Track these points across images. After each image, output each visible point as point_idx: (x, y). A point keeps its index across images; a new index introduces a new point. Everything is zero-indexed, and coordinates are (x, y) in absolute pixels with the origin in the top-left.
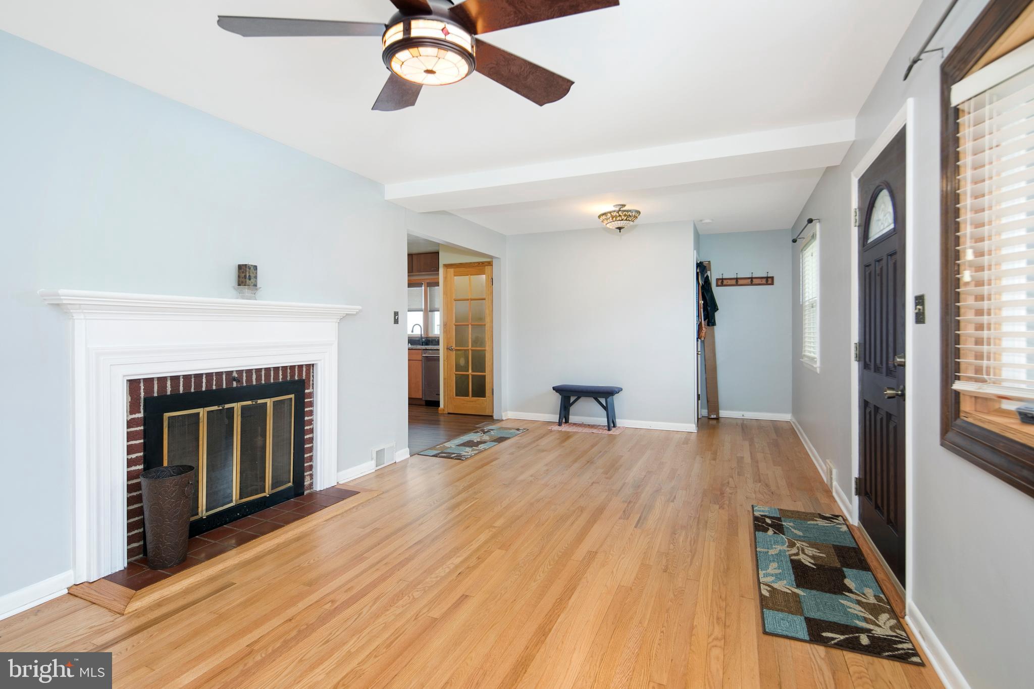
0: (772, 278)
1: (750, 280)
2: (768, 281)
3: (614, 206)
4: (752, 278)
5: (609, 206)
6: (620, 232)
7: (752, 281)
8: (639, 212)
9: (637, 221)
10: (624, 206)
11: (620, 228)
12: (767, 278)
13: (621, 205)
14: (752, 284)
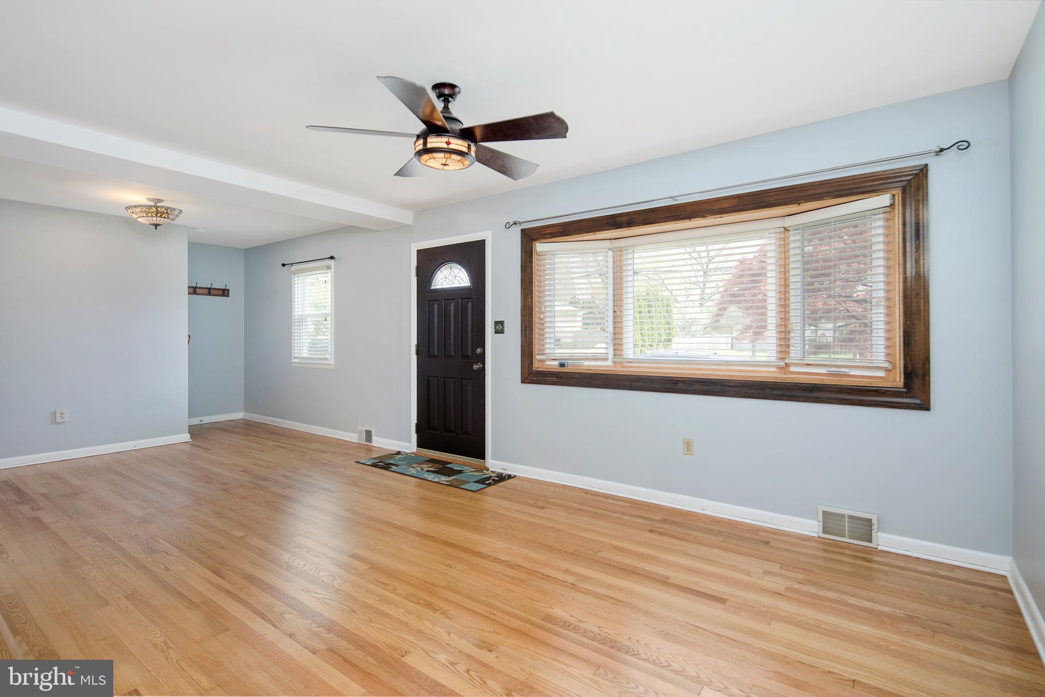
0: (228, 290)
1: (208, 290)
2: (225, 293)
3: (147, 199)
4: (209, 289)
5: (140, 198)
6: (156, 229)
7: (210, 292)
8: (181, 212)
9: (177, 221)
10: (160, 201)
11: (156, 225)
12: (224, 290)
13: (158, 200)
14: (209, 294)
